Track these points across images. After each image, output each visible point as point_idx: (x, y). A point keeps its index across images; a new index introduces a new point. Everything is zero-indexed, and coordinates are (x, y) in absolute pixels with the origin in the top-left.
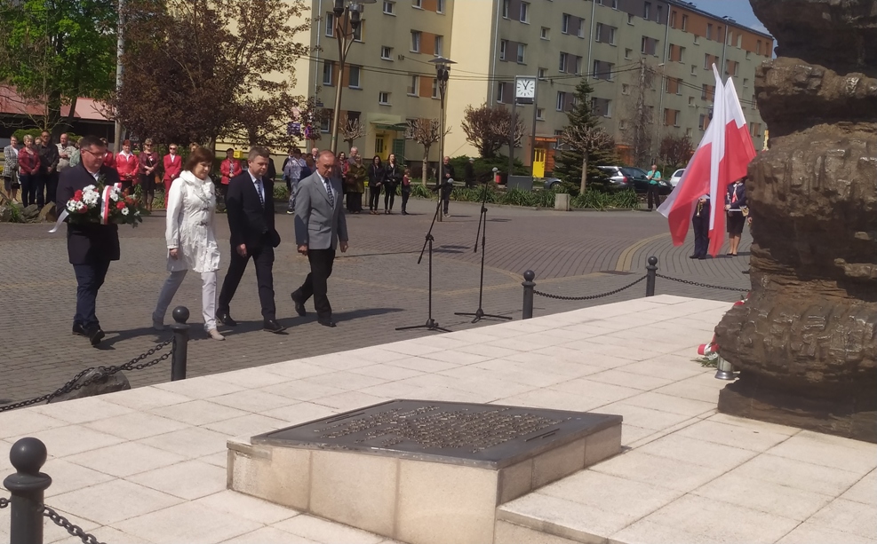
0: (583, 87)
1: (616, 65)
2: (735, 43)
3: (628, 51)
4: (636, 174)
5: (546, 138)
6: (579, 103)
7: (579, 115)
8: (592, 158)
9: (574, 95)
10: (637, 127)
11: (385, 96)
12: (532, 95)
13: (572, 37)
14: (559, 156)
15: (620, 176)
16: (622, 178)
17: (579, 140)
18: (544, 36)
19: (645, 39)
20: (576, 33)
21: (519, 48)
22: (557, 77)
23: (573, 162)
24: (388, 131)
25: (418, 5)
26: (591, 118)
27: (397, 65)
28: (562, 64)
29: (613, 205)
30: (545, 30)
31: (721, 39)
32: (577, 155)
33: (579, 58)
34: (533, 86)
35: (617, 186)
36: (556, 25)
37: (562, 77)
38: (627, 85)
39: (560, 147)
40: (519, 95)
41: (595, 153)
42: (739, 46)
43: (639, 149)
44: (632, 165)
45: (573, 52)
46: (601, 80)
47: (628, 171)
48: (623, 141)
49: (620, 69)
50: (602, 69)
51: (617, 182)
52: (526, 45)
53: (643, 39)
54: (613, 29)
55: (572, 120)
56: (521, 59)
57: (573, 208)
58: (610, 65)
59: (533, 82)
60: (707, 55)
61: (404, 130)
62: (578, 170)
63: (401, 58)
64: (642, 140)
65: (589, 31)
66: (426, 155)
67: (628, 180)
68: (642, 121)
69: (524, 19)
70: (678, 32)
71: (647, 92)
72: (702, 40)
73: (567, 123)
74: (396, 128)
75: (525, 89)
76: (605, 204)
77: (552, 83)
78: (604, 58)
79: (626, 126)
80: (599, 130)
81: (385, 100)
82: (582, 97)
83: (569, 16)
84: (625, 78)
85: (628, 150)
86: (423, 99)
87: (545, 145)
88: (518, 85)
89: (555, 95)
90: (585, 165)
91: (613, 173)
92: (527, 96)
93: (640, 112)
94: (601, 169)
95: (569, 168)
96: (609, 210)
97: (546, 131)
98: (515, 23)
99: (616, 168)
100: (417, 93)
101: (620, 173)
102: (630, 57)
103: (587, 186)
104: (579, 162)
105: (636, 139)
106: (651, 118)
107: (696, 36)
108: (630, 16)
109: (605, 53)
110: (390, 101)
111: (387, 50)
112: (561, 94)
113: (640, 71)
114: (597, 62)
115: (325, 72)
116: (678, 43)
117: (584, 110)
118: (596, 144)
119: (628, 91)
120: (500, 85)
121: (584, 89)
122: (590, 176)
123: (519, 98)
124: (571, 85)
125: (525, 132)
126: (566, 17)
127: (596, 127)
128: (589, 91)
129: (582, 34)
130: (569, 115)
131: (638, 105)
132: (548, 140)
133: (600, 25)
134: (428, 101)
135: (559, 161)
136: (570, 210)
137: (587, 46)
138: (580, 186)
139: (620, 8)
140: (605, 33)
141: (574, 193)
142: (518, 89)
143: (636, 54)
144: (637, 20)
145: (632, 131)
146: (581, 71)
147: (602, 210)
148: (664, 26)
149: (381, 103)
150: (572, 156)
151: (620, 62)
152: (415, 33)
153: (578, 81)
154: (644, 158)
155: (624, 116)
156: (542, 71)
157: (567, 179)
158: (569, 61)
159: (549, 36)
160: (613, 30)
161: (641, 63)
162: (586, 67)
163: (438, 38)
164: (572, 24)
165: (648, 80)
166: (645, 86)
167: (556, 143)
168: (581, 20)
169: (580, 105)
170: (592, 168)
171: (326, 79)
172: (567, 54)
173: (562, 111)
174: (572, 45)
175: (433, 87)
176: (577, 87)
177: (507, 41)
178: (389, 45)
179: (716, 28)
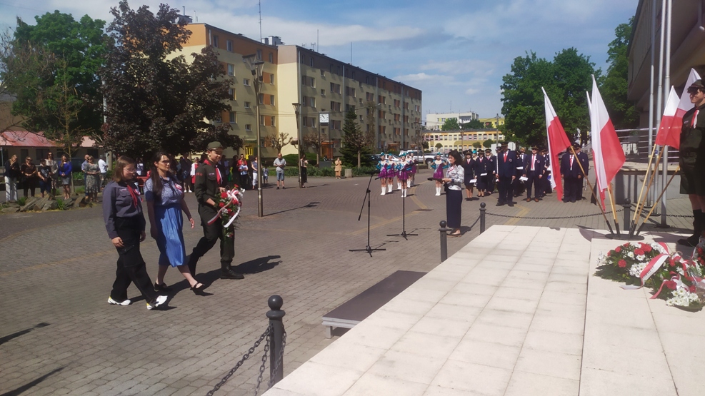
1: (356, 107)
2: (406, 94)
3: (361, 100)
11: (248, 127)
13: (335, 94)
18: (322, 93)
19: (368, 94)
20: (337, 92)
21: (311, 100)
28: (331, 107)
30: (323, 91)
31: (400, 93)
33: (339, 103)
36: (328, 89)
37: (333, 113)
38: (362, 115)
52: (315, 98)
54: (353, 89)
56: (313, 105)
58: (354, 106)
69: (312, 86)
70: (382, 90)
72: (392, 94)
75: (324, 119)
78: (350, 103)
86: (267, 127)
98: (308, 87)
100: (264, 124)
102: (362, 102)
107: (390, 92)
108: (360, 83)
109: (350, 101)
110: (251, 129)
111: (248, 104)
114: (347, 106)
116: (382, 95)
119: (362, 118)
120: (304, 119)
126: (332, 84)
129: (339, 92)
132: (329, 143)
133: (347, 88)
134: (269, 127)
139: (356, 80)
140: (350, 91)
143: (365, 101)
144: (363, 85)
146: (341, 110)
148: (375, 88)
149: (247, 130)
151: (358, 105)
152: (261, 95)
158: (335, 106)
159: (324, 94)
163: (272, 97)
164: (335, 88)
167: (333, 144)
168: (339, 85)
172: (334, 102)
173: (334, 129)
174: (336, 98)
175: (271, 121)
177: (306, 97)
178: (248, 101)
179: (398, 87)
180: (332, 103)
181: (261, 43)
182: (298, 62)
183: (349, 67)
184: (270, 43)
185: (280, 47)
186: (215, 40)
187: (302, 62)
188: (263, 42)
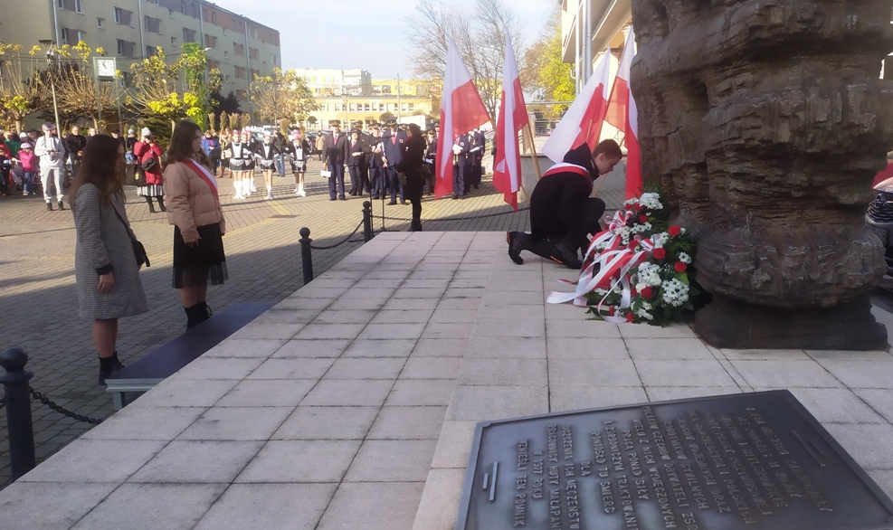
1: (163, 22)
2: (253, 35)
3: (173, 39)
13: (124, 26)
18: (100, 25)
19: (185, 30)
20: (127, 23)
21: (79, 34)
28: (119, 50)
31: (243, 32)
33: (133, 44)
36: (109, 17)
40: (99, 73)
42: (256, 37)
45: (126, 39)
49: (169, 54)
52: (85, 32)
54: (158, 21)
60: (234, 43)
65: (138, 22)
69: (79, 11)
70: (210, 25)
72: (229, 32)
75: (105, 69)
78: (152, 15)
83: (120, 9)
98: (71, 13)
102: (176, 44)
107: (224, 29)
108: (170, 11)
109: (154, 40)
114: (149, 48)
116: (211, 34)
126: (117, 10)
129: (133, 24)
133: (147, 17)
137: (139, 34)
140: (152, 24)
143: (180, 43)
144: (177, 15)
146: (137, 55)
148: (197, 20)
151: (168, 48)
158: (125, 47)
159: (104, 26)
162: (141, 52)
164: (123, 16)
168: (131, 13)
172: (122, 41)
174: (126, 33)
177: (67, 29)
179: (238, 23)
180: (120, 42)
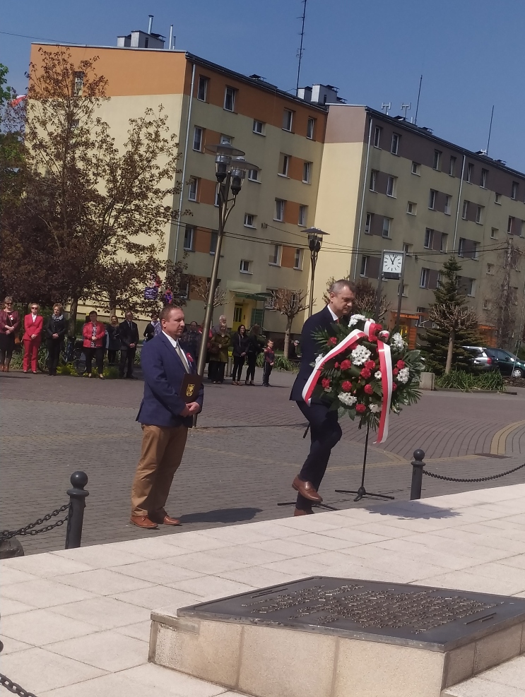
0: (451, 264)
1: (481, 245)
3: (494, 230)
4: (500, 356)
5: (408, 315)
6: (445, 280)
7: (445, 292)
8: (458, 337)
9: (441, 272)
10: (501, 308)
11: (246, 264)
12: (399, 271)
13: (438, 214)
14: (424, 334)
15: (485, 358)
16: (487, 359)
17: (446, 318)
18: (410, 211)
19: (511, 219)
20: (443, 210)
21: (385, 222)
22: (422, 254)
23: (438, 341)
24: (247, 300)
25: (284, 173)
26: (457, 297)
27: (260, 234)
28: (427, 241)
29: (479, 386)
30: (411, 205)
32: (442, 334)
33: (444, 235)
34: (401, 261)
35: (482, 368)
36: (423, 201)
37: (427, 254)
38: (493, 265)
39: (422, 325)
40: (385, 269)
41: (461, 332)
43: (503, 329)
44: (496, 346)
45: (439, 228)
46: (465, 259)
47: (493, 353)
48: (487, 321)
49: (486, 248)
50: (468, 247)
51: (481, 364)
52: (392, 219)
53: (510, 219)
54: (480, 207)
55: (438, 298)
56: (386, 233)
57: (437, 388)
58: (476, 243)
59: (400, 258)
61: (265, 300)
62: (443, 349)
63: (264, 226)
64: (506, 322)
65: (455, 208)
66: (289, 326)
67: (492, 361)
68: (507, 302)
69: (390, 193)
71: (513, 273)
73: (433, 300)
74: (255, 297)
75: (392, 264)
76: (470, 385)
77: (416, 258)
78: (470, 236)
79: (490, 307)
80: (466, 309)
81: (246, 269)
82: (449, 275)
83: (437, 192)
84: (491, 258)
85: (491, 331)
86: (284, 269)
87: (408, 321)
88: (385, 260)
89: (419, 272)
90: (451, 344)
91: (477, 354)
92: (394, 271)
93: (505, 292)
94: (466, 349)
95: (434, 346)
96: (474, 392)
97: (410, 309)
98: (381, 196)
99: (481, 349)
100: (279, 263)
101: (484, 354)
102: (496, 237)
103: (452, 366)
104: (445, 341)
105: (499, 320)
106: (516, 299)
108: (498, 195)
109: (470, 231)
110: (251, 269)
111: (251, 218)
112: (426, 271)
113: (507, 252)
114: (462, 240)
115: (186, 236)
117: (451, 289)
118: (462, 324)
119: (493, 271)
120: (364, 259)
121: (452, 267)
122: (455, 355)
123: (385, 273)
124: (438, 262)
125: (389, 308)
126: (434, 192)
127: (462, 306)
128: (457, 269)
129: (449, 210)
130: (435, 293)
131: (503, 286)
132: (410, 317)
133: (467, 202)
134: (289, 271)
135: (423, 339)
136: (435, 390)
137: (453, 223)
138: (445, 366)
139: (489, 187)
140: (472, 211)
141: (438, 373)
142: (385, 264)
143: (502, 235)
144: (504, 200)
145: (496, 312)
146: (447, 249)
147: (467, 391)
149: (242, 271)
150: (437, 335)
151: (486, 241)
152: (280, 202)
153: (445, 259)
154: (507, 339)
155: (488, 296)
156: (407, 246)
157: (430, 358)
158: (434, 238)
159: (415, 212)
160: (479, 209)
161: (508, 244)
162: (451, 245)
163: (303, 208)
164: (439, 200)
165: (514, 261)
166: (512, 266)
167: (419, 320)
168: (448, 197)
169: (448, 283)
170: (457, 348)
171: (187, 244)
172: (432, 231)
173: (426, 288)
174: (438, 221)
175: (295, 257)
176: (445, 264)
177: (373, 214)
178: (253, 213)
180: (429, 232)
181: (296, 97)
182: (366, 141)
183: (476, 157)
184: (315, 97)
185: (334, 109)
186: (202, 85)
187: (374, 143)
188: (301, 94)
